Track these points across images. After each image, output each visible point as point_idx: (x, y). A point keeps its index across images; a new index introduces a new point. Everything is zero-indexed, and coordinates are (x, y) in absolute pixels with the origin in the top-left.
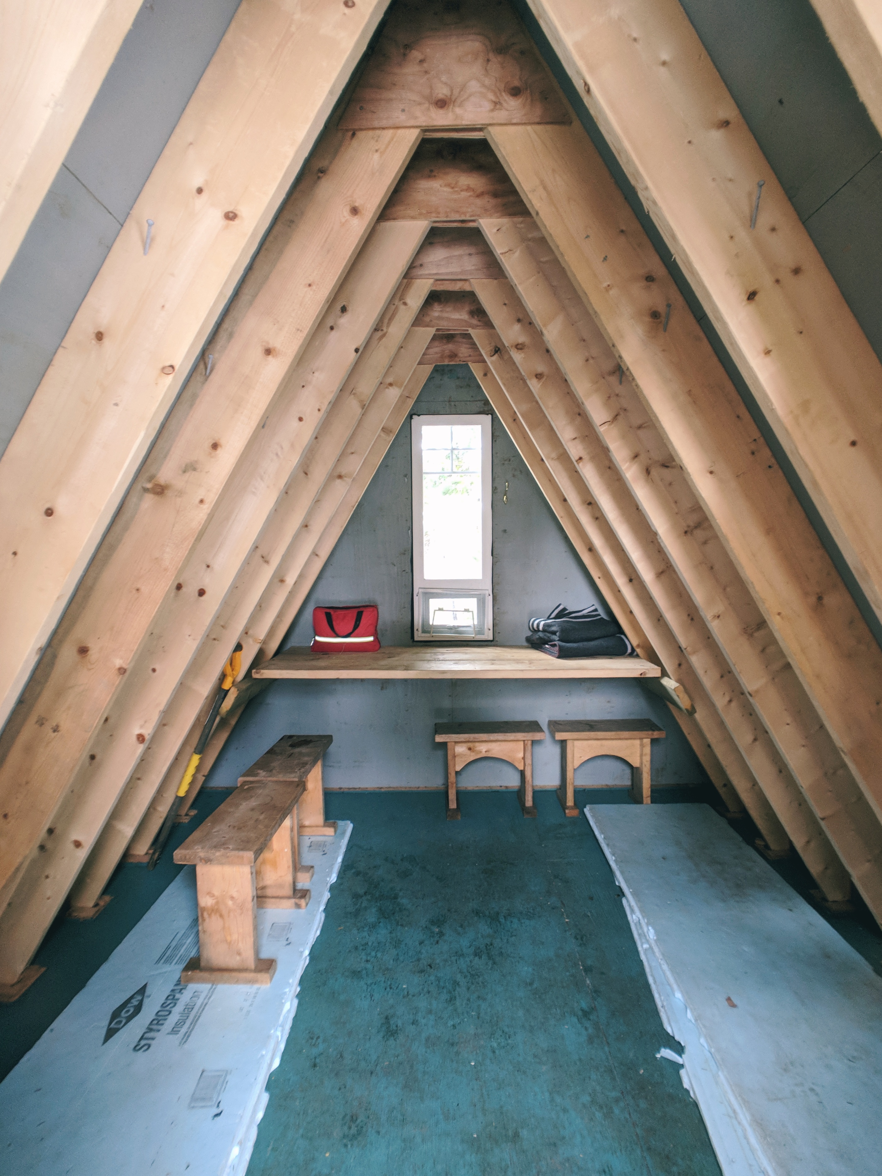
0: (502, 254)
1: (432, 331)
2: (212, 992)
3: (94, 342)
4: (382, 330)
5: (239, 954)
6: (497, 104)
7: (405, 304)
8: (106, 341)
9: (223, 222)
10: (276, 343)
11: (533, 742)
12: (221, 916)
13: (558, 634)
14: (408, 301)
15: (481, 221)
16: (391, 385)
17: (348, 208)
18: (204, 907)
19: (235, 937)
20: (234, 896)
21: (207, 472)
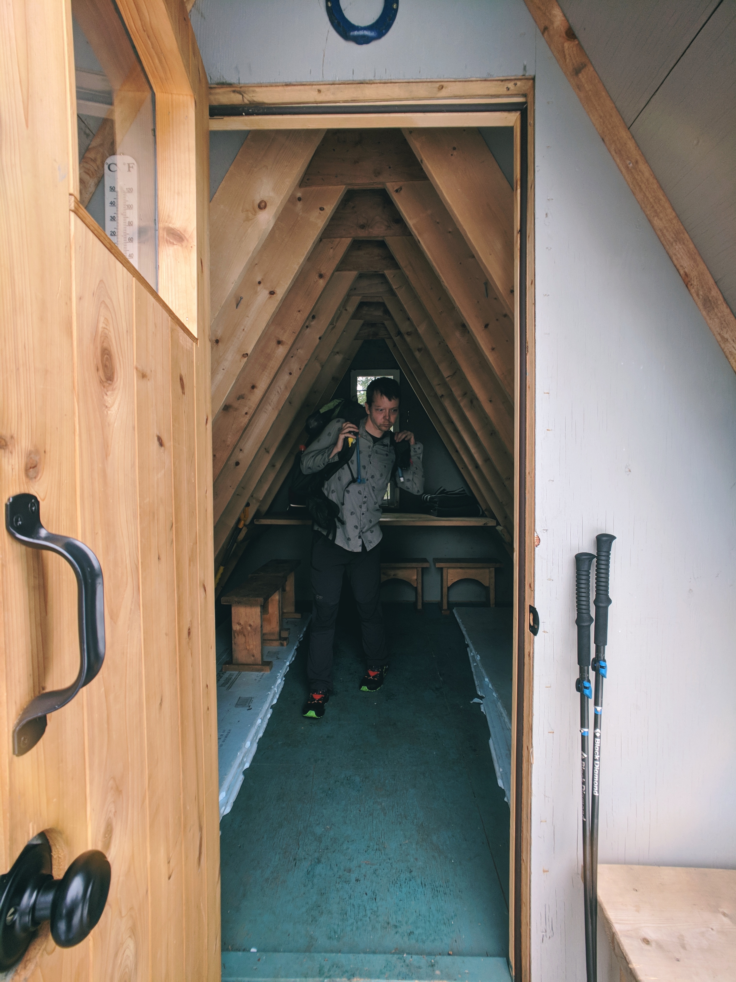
0: (396, 288)
1: (361, 322)
2: (238, 675)
3: (215, 344)
4: (333, 324)
5: (253, 656)
6: (388, 227)
7: (346, 310)
8: (220, 344)
9: (269, 296)
10: (283, 338)
11: (423, 569)
12: (244, 635)
13: (438, 503)
14: (348, 308)
15: (385, 271)
16: (338, 353)
17: (318, 275)
18: (235, 631)
19: (251, 647)
20: (252, 624)
21: (249, 399)
